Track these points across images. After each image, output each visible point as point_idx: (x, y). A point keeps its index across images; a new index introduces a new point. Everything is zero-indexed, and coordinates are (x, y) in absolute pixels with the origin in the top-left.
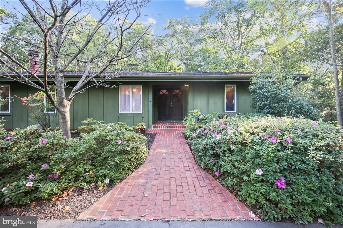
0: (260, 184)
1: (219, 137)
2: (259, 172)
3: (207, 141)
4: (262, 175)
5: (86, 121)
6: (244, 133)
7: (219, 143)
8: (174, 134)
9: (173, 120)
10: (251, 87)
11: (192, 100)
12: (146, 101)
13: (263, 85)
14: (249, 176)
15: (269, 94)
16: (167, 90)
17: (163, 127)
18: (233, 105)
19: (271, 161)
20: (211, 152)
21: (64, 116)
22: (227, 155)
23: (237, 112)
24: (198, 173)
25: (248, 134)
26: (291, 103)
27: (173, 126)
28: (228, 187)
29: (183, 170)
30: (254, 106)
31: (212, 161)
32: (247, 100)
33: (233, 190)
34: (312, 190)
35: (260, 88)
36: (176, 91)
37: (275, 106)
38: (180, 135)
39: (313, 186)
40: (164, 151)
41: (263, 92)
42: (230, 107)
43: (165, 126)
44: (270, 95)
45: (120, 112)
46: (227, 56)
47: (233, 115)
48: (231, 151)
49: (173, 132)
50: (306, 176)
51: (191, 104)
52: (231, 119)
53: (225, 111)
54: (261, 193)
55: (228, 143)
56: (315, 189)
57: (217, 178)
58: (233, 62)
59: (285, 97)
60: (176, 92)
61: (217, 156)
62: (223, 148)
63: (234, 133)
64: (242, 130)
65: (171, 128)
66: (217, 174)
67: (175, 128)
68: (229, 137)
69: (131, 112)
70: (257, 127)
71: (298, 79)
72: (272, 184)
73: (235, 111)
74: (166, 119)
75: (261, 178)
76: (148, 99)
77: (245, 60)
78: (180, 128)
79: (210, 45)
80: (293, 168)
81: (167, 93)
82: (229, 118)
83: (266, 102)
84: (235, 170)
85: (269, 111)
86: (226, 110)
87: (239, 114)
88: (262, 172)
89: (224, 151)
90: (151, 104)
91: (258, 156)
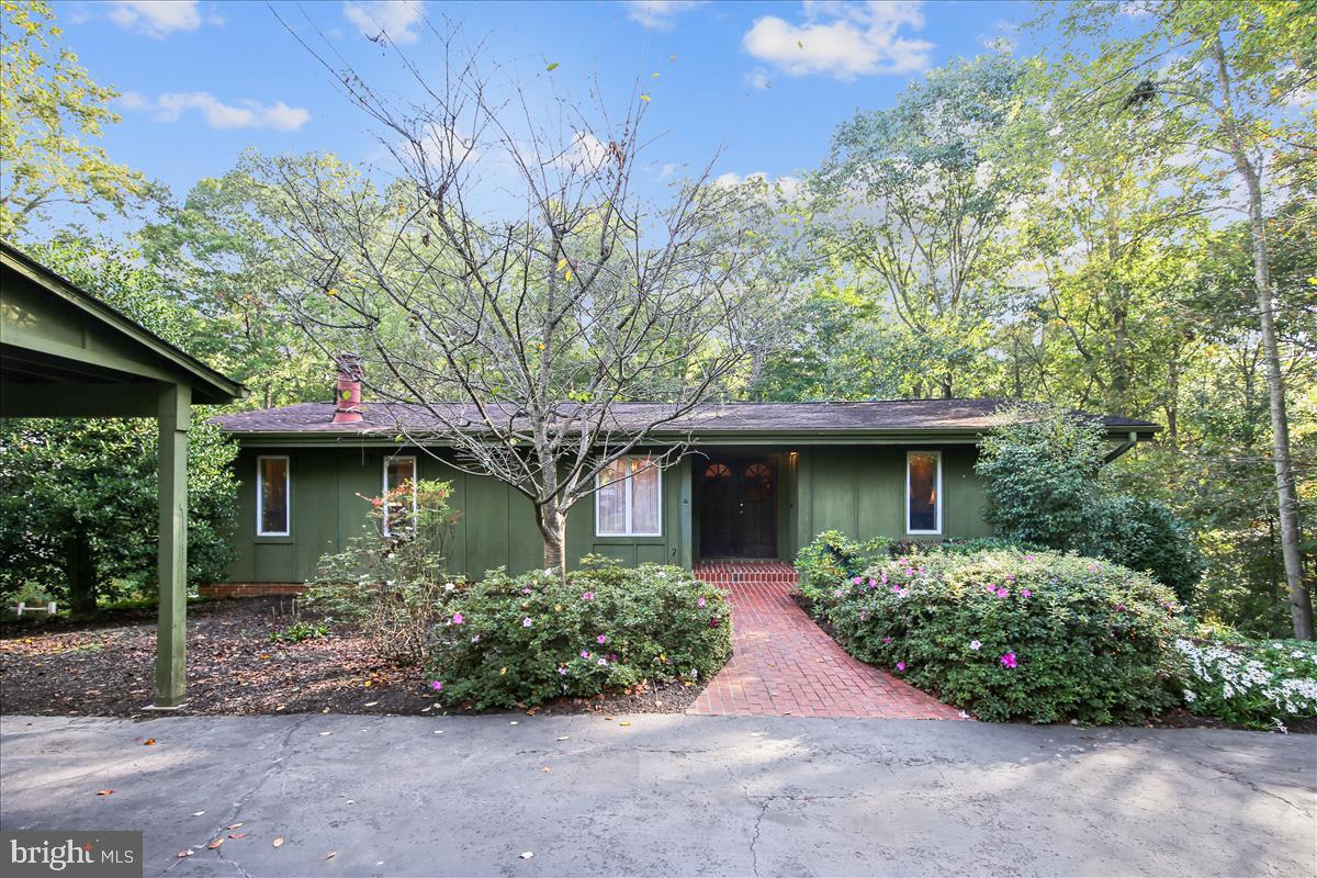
0: (977, 665)
1: (903, 594)
2: (975, 645)
3: (874, 604)
4: (980, 649)
5: (584, 561)
6: (952, 582)
7: (905, 605)
8: (763, 597)
9: (747, 556)
10: (982, 466)
11: (808, 497)
12: (673, 501)
13: (1013, 462)
14: (959, 654)
15: (1027, 488)
16: (728, 466)
17: (725, 576)
18: (932, 507)
19: (996, 628)
20: (888, 625)
21: (556, 547)
22: (922, 624)
23: (943, 532)
24: (860, 670)
25: (961, 584)
26: (1087, 511)
27: (752, 576)
28: (922, 688)
29: (824, 666)
30: (991, 518)
31: (890, 642)
32: (973, 499)
33: (933, 690)
34: (1057, 669)
35: (1006, 471)
36: (754, 467)
37: (1044, 521)
38: (783, 598)
39: (1058, 663)
40: (761, 634)
41: (1012, 482)
42: (923, 518)
43: (730, 575)
44: (1030, 490)
45: (598, 535)
46: (910, 321)
47: (932, 541)
48: (929, 617)
49: (759, 592)
50: (1048, 648)
51: (807, 509)
52: (926, 555)
53: (909, 532)
54: (979, 678)
55: (924, 602)
56: (1060, 667)
57: (901, 676)
58: (930, 349)
59: (1072, 496)
60: (755, 471)
61: (900, 632)
62: (912, 613)
63: (934, 583)
64: (948, 576)
65: (747, 579)
66: (901, 666)
67: (758, 579)
68: (924, 592)
69: (629, 533)
70: (979, 573)
71: (1126, 436)
72: (997, 663)
73: (939, 531)
74: (725, 553)
75: (979, 654)
76: (679, 497)
77: (975, 339)
78: (774, 580)
79: (846, 285)
80: (1028, 636)
81: (727, 473)
82: (922, 553)
83: (1020, 509)
84: (936, 649)
85: (1030, 533)
86: (912, 528)
87: (948, 542)
88: (980, 645)
89: (915, 620)
90: (687, 509)
91: (975, 620)
